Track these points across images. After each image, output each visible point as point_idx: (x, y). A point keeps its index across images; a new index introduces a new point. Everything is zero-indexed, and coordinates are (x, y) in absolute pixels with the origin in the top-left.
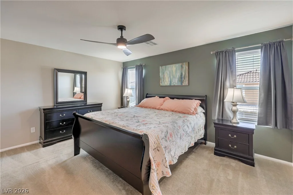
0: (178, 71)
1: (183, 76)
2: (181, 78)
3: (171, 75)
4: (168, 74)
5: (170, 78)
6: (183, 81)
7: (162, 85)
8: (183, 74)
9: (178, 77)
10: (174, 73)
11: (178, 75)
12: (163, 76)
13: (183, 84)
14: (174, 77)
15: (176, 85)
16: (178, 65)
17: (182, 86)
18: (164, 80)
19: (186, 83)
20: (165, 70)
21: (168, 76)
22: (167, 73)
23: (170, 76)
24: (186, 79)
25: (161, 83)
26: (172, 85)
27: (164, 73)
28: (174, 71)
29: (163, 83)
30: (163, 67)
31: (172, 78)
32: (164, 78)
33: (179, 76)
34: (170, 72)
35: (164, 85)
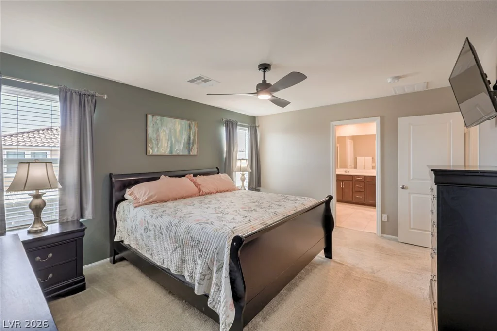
0: (184, 132)
1: (191, 141)
2: (189, 143)
3: (173, 137)
4: (166, 133)
5: (170, 142)
6: (192, 148)
7: (154, 154)
8: (192, 138)
9: (183, 141)
10: (178, 134)
11: (185, 138)
12: (155, 136)
13: (191, 154)
14: (177, 141)
15: (181, 154)
16: (185, 123)
17: (189, 156)
18: (157, 145)
19: (194, 152)
20: (162, 124)
21: (167, 138)
22: (164, 130)
23: (170, 138)
24: (195, 145)
25: (152, 149)
26: (174, 154)
27: (158, 130)
28: (178, 130)
29: (156, 150)
30: (155, 117)
31: (174, 142)
32: (158, 140)
33: (186, 140)
34: (170, 131)
35: (159, 154)
